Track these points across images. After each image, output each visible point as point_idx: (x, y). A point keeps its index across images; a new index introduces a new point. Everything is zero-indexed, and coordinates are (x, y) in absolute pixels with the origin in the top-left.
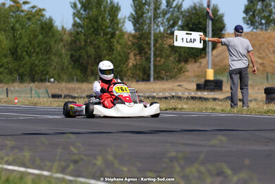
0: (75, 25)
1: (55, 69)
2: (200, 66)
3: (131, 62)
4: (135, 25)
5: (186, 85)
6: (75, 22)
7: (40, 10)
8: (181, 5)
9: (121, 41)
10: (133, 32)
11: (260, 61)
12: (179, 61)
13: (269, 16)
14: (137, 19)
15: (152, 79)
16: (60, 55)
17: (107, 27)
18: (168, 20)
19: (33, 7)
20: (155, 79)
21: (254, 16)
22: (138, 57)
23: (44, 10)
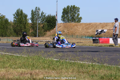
0: (14, 21)
1: (9, 33)
2: (50, 33)
3: (31, 32)
4: (32, 21)
5: (47, 38)
6: (14, 19)
7: (4, 16)
8: (45, 15)
9: (28, 25)
10: (31, 23)
11: (68, 31)
12: (45, 31)
13: (69, 19)
14: (32, 19)
15: (37, 36)
16: (10, 29)
17: (24, 21)
18: (41, 19)
19: (2, 15)
20: (38, 37)
21: (64, 18)
22: (32, 30)
23: (5, 16)
